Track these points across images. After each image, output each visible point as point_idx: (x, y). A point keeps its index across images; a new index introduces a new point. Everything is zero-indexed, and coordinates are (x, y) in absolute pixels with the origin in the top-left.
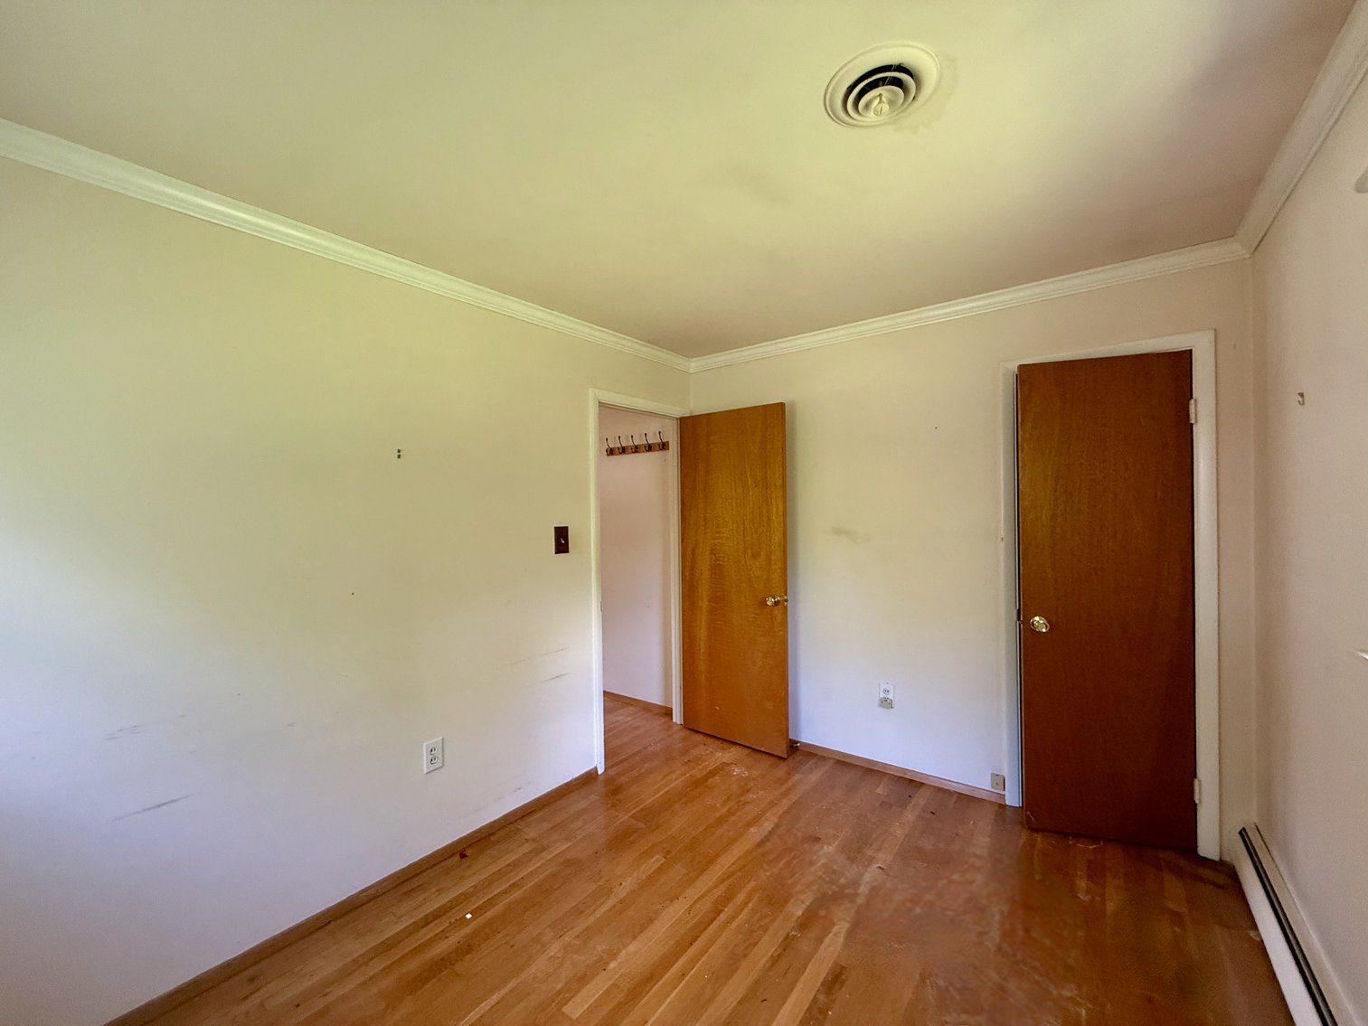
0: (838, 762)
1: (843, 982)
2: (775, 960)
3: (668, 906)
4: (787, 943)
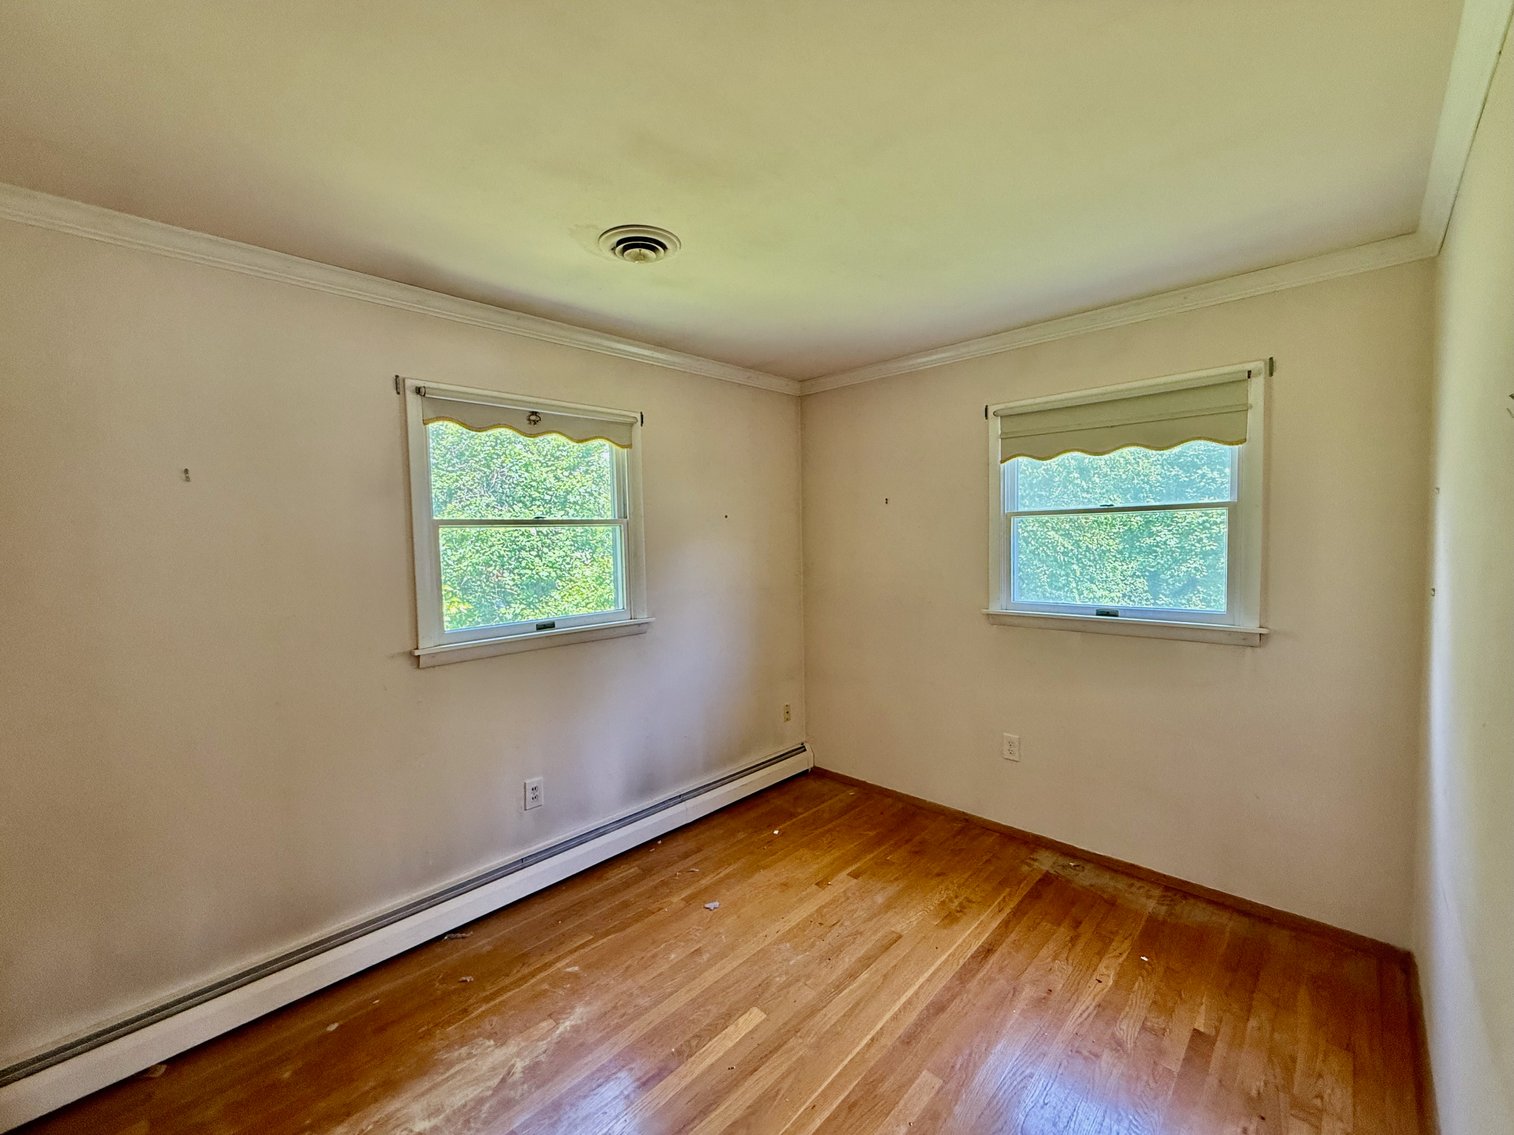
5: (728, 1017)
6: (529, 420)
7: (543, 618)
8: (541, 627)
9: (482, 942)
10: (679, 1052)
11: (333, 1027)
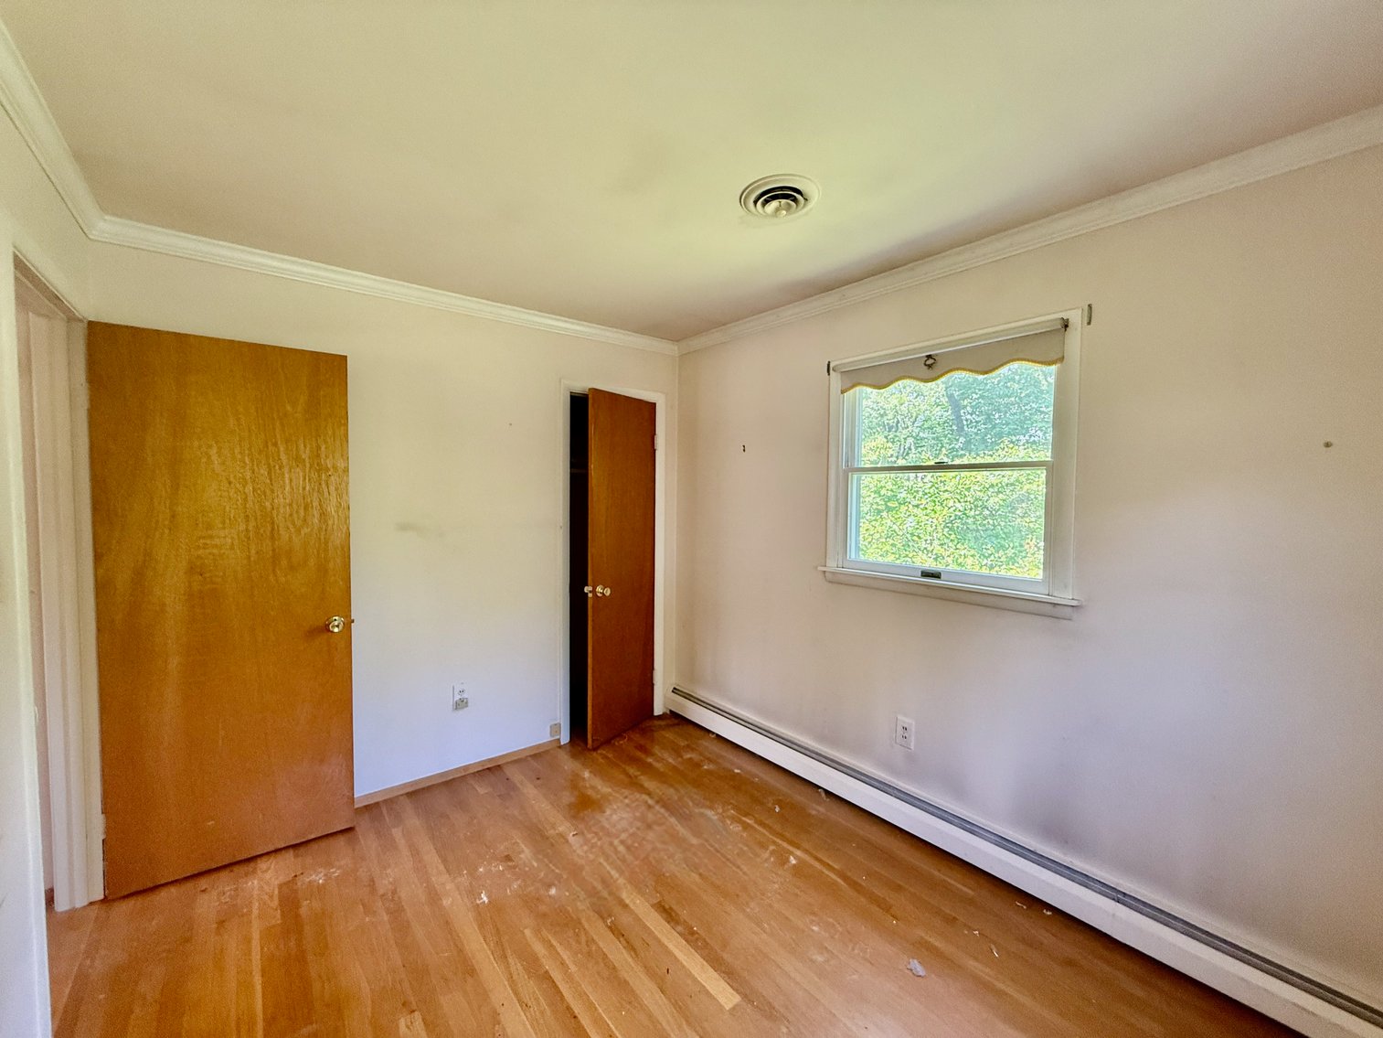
0: (410, 795)
1: (671, 908)
2: (631, 947)
3: (504, 1029)
4: (616, 931)
5: (729, 973)
6: (925, 365)
7: (930, 565)
8: (926, 574)
9: (819, 809)
10: (693, 933)
11: (736, 771)
